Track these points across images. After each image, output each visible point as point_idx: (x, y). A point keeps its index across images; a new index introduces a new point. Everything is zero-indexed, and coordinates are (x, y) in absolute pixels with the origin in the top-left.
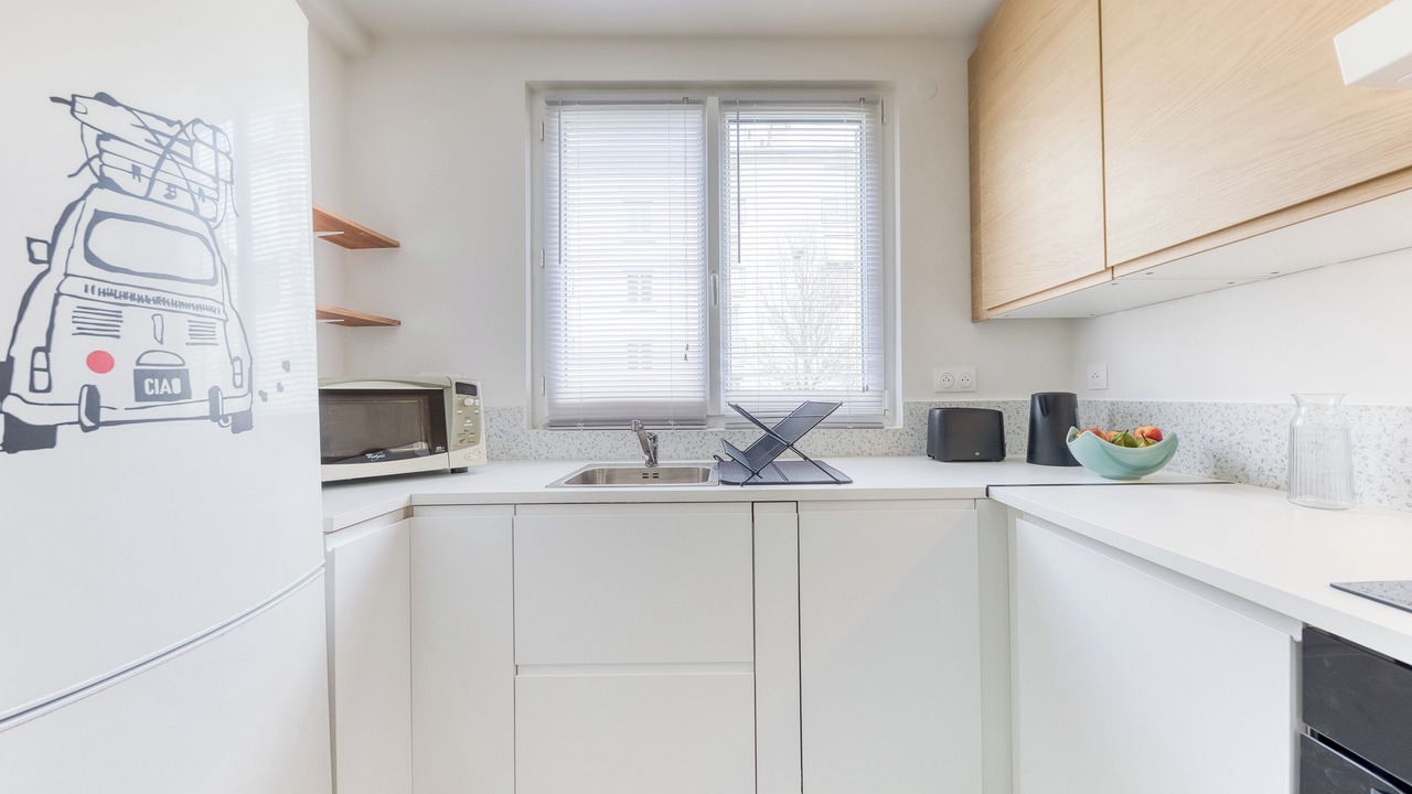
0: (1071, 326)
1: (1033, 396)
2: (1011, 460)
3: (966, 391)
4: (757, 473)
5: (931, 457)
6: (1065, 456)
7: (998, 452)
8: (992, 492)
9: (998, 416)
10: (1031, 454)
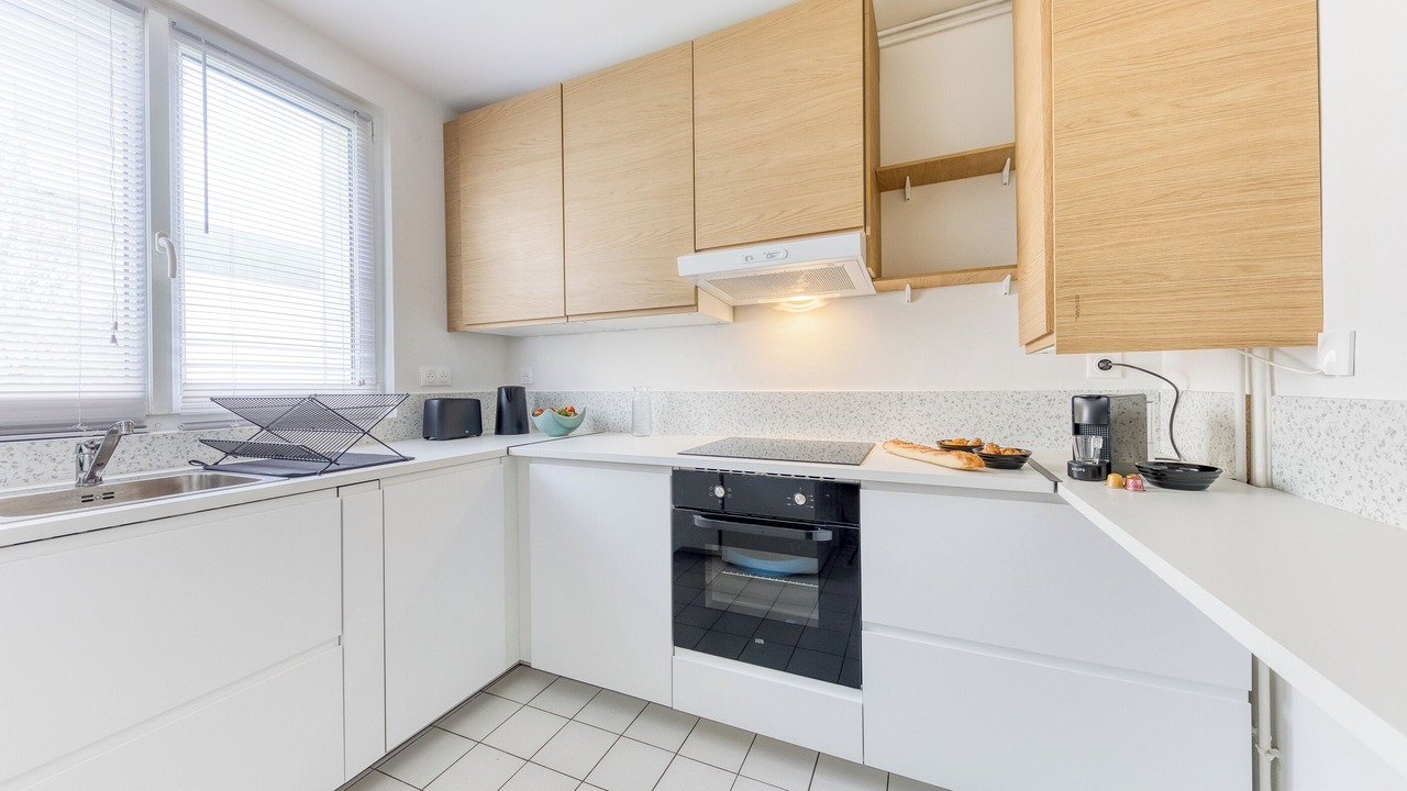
0: (509, 341)
1: (500, 389)
2: (486, 435)
3: (445, 385)
4: (335, 462)
5: (427, 438)
6: (521, 427)
7: (477, 430)
8: (514, 451)
9: (478, 403)
10: (499, 430)
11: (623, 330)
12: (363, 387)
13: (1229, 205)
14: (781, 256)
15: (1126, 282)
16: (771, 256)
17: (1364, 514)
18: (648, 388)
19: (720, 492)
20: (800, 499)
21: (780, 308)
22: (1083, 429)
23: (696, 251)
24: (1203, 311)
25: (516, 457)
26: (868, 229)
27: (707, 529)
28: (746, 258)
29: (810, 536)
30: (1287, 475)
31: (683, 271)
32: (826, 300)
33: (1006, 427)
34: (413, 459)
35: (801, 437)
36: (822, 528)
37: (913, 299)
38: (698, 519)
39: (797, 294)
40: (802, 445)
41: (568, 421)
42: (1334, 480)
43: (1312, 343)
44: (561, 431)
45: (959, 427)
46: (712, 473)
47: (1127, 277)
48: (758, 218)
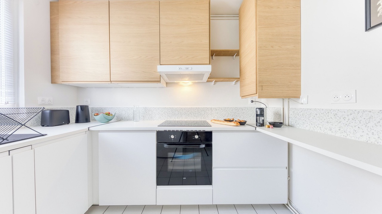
0: (79, 89)
1: (77, 107)
3: (50, 105)
4: (6, 139)
5: (43, 126)
6: (87, 120)
7: (68, 122)
8: (91, 129)
9: (68, 111)
10: (77, 121)
11: (128, 87)
12: (7, 105)
13: (287, 69)
14: (190, 69)
15: (271, 83)
16: (187, 68)
17: (310, 130)
18: (139, 106)
19: (172, 137)
20: (197, 137)
21: (180, 84)
22: (258, 115)
23: (161, 65)
24: (283, 90)
25: (92, 131)
27: (168, 148)
28: (180, 68)
29: (199, 147)
30: (293, 123)
31: (158, 71)
32: (193, 83)
33: (234, 115)
34: (46, 135)
35: (186, 120)
36: (203, 144)
37: (214, 84)
38: (166, 146)
39: (186, 80)
40: (186, 122)
41: (109, 117)
42: (303, 124)
43: (299, 97)
44: (107, 121)
45: (224, 116)
46: (169, 131)
47: (271, 82)
48: (180, 58)
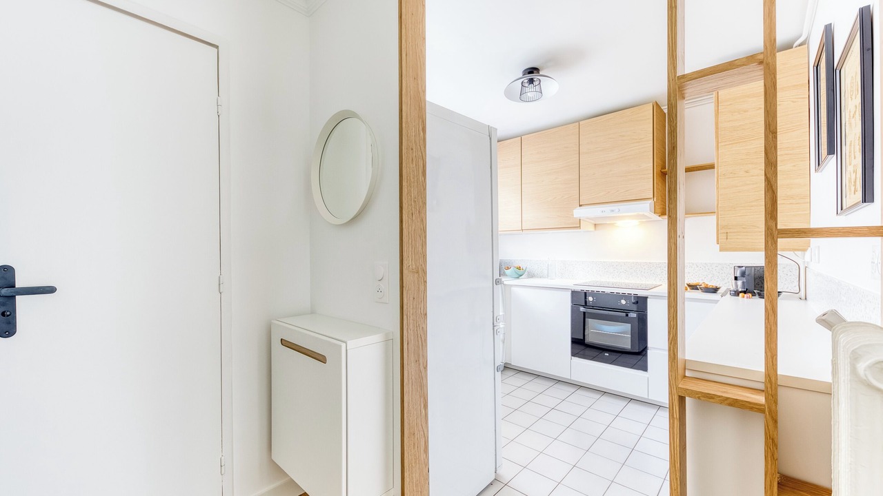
16: (613, 211)
18: (555, 259)
19: (591, 299)
20: (623, 302)
22: (738, 278)
23: (580, 206)
26: (655, 199)
28: (602, 211)
29: (627, 315)
31: (575, 214)
36: (633, 312)
38: (582, 309)
41: (520, 273)
43: (805, 251)
44: (518, 276)
46: (587, 292)
47: (744, 226)
48: (607, 193)
